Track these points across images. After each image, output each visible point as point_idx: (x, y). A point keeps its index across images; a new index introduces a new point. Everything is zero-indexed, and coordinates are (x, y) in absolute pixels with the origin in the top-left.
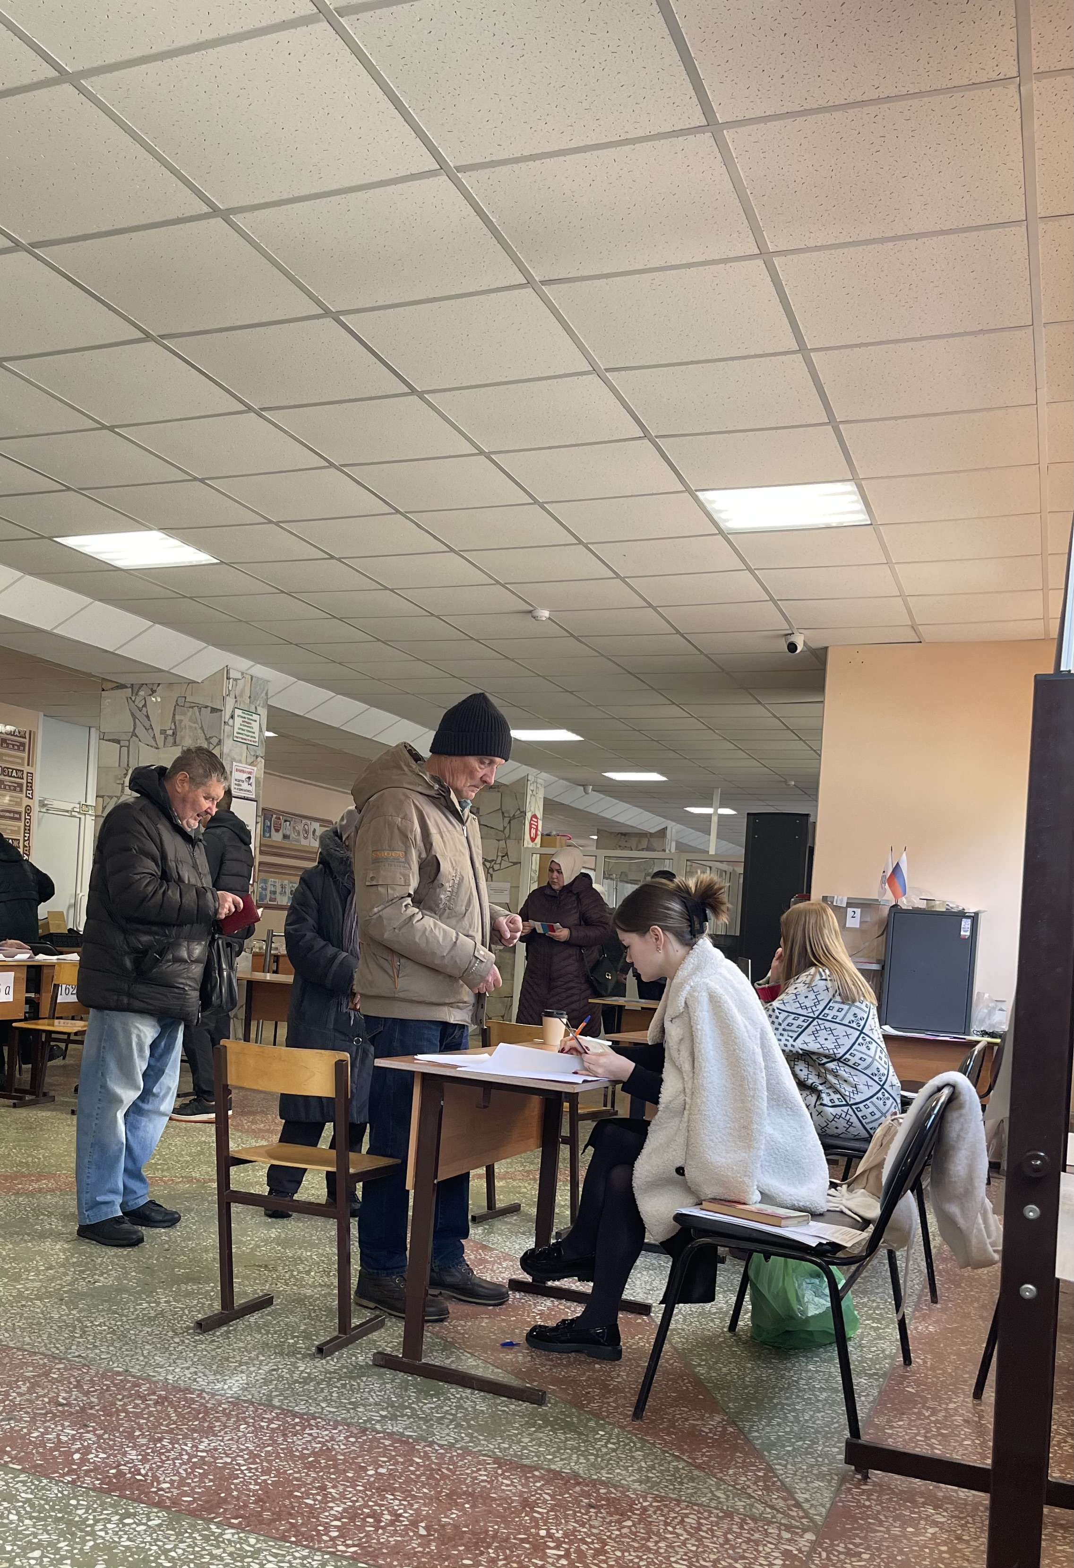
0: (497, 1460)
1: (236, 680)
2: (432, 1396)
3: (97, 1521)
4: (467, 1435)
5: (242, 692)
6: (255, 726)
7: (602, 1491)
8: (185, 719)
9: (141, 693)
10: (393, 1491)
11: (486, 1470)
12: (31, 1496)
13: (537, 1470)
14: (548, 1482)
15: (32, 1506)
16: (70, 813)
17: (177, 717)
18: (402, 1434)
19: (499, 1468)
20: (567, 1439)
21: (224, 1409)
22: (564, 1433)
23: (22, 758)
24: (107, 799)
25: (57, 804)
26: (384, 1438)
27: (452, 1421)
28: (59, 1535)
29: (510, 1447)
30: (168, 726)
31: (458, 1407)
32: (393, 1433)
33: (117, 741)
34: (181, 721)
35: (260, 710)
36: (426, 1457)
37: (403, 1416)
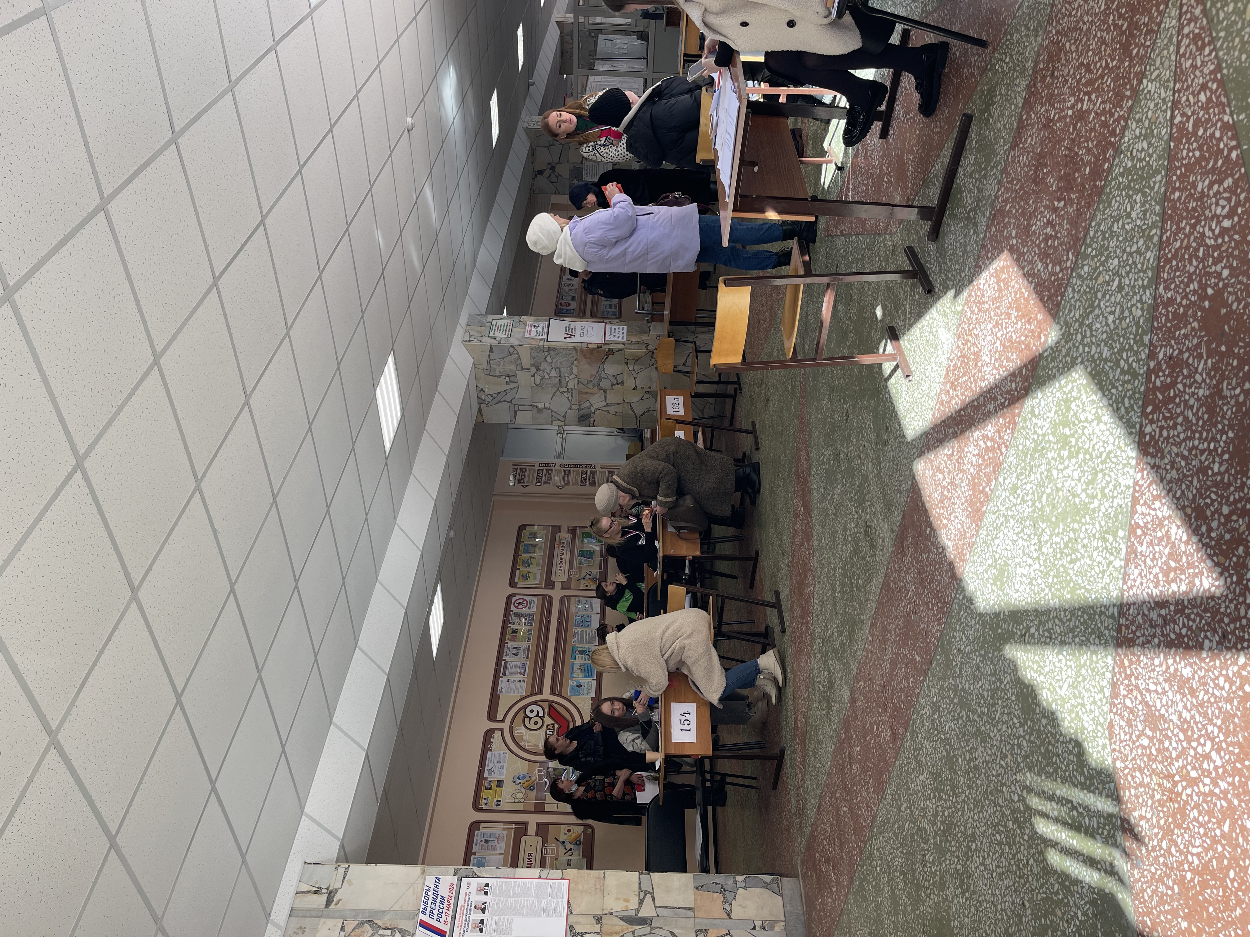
0: (1012, 148)
1: (470, 336)
2: (961, 196)
3: (1035, 432)
4: (992, 170)
5: (478, 332)
6: (500, 322)
7: (1042, 67)
8: (498, 370)
9: (483, 397)
10: (1029, 226)
11: (1019, 156)
12: (1015, 475)
13: (1022, 117)
14: (1032, 108)
15: (1021, 474)
16: (563, 440)
17: (498, 374)
18: (989, 218)
19: (1018, 146)
20: (1001, 94)
21: (963, 344)
22: (996, 96)
23: (530, 470)
24: (553, 418)
25: (558, 448)
26: (990, 232)
27: (981, 182)
28: (1043, 457)
29: (1003, 138)
30: (504, 380)
31: (971, 176)
32: (987, 225)
33: (516, 412)
34: (500, 372)
35: (489, 320)
36: (1006, 201)
37: (975, 218)
